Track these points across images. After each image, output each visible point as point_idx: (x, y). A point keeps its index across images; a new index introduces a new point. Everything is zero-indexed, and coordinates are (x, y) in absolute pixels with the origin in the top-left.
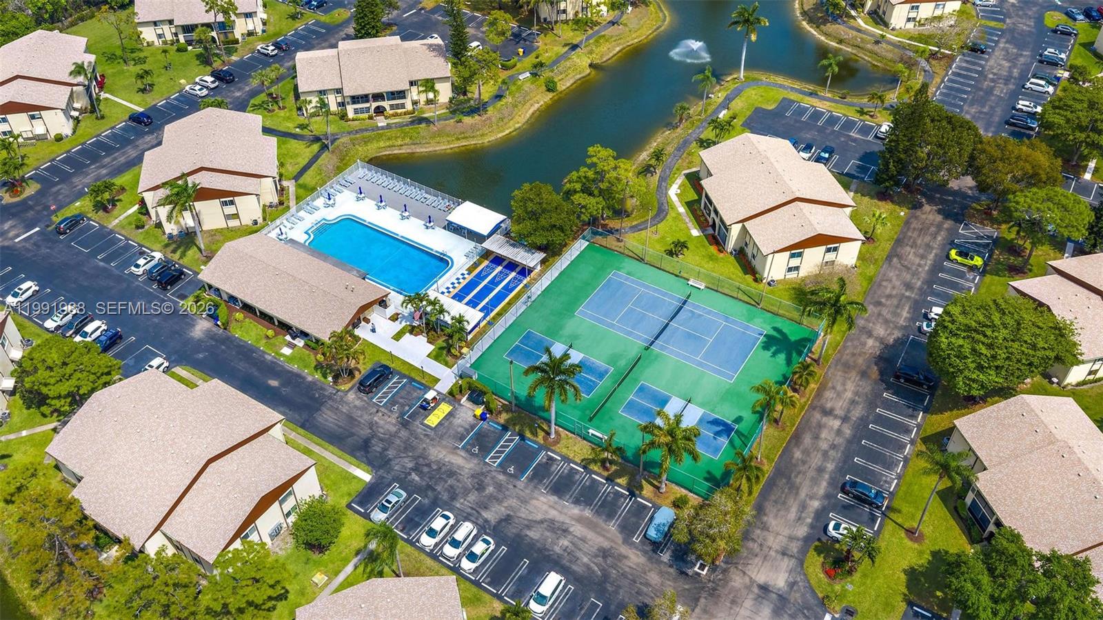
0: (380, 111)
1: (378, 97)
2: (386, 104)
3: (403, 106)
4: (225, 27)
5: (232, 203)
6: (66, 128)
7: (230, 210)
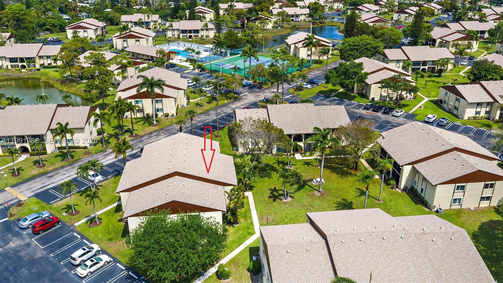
0: (190, 36)
1: (190, 31)
3: (198, 36)
4: (147, 23)
7: (138, 42)
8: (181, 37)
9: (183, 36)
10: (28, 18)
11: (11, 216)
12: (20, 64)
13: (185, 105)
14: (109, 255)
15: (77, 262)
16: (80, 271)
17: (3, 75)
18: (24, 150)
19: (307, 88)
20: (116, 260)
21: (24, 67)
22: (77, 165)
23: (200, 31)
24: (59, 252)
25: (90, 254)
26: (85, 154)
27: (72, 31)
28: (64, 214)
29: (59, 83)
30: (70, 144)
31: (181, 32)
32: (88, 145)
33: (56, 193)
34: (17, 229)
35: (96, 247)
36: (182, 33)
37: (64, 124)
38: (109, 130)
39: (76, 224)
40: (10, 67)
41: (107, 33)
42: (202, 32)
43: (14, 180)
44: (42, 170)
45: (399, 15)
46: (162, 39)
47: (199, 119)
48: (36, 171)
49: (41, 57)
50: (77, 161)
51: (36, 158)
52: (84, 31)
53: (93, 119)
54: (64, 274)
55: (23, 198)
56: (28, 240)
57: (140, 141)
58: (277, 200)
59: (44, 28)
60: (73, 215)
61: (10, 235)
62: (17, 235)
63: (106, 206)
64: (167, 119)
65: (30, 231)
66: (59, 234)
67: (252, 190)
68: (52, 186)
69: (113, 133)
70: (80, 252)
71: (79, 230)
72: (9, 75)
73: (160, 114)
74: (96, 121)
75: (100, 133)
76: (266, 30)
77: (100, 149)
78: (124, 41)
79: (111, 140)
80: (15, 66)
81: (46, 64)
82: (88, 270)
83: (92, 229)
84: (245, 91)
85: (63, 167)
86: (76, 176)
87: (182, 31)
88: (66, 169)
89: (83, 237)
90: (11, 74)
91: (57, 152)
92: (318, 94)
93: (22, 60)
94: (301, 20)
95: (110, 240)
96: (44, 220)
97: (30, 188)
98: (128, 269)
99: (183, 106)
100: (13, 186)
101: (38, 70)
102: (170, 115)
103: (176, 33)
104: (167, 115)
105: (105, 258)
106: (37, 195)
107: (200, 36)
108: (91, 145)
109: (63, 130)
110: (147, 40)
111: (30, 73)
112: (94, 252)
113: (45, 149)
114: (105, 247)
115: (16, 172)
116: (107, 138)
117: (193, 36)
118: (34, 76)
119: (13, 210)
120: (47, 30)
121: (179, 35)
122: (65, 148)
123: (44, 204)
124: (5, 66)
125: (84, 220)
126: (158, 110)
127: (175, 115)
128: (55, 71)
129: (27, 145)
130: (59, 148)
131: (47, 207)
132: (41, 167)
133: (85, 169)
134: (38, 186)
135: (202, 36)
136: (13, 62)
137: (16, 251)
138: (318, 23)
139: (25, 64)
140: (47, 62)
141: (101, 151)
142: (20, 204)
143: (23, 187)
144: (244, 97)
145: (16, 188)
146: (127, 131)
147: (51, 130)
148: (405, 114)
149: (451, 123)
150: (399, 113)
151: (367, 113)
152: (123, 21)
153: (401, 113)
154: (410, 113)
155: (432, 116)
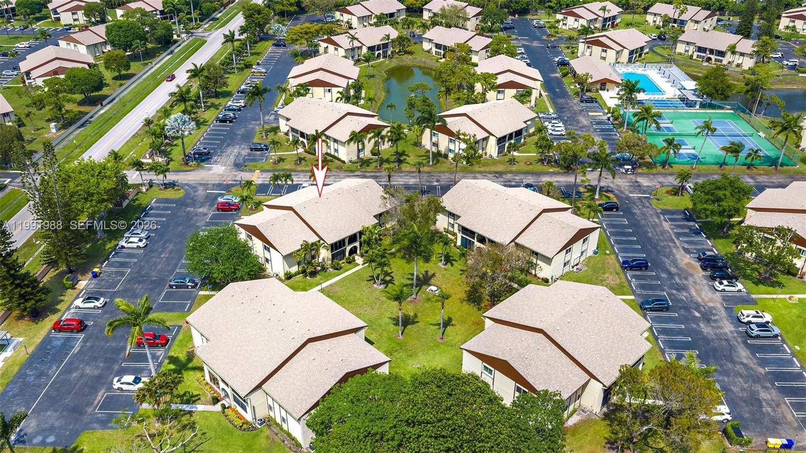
0: (708, 60)
1: (711, 51)
2: (713, 57)
4: (682, 22)
5: (606, 51)
7: (604, 55)
8: (695, 57)
9: (698, 56)
13: (495, 155)
23: (727, 55)
31: (697, 49)
32: (348, 161)
33: (271, 189)
36: (698, 51)
38: (386, 155)
41: (614, 27)
43: (269, 167)
44: (294, 167)
48: (289, 166)
52: (576, 20)
64: (451, 164)
69: (387, 157)
73: (451, 156)
77: (353, 168)
78: (588, 47)
80: (438, 53)
87: (699, 48)
92: (686, 209)
93: (445, 48)
99: (491, 156)
100: (262, 171)
103: (692, 49)
107: (723, 62)
108: (350, 162)
110: (617, 52)
115: (278, 161)
117: (713, 60)
121: (693, 53)
122: (330, 155)
129: (305, 142)
135: (729, 63)
136: (437, 48)
143: (265, 175)
148: (738, 294)
149: (777, 342)
150: (722, 287)
151: (688, 264)
152: (651, 13)
153: (727, 289)
154: (754, 296)
155: (753, 312)
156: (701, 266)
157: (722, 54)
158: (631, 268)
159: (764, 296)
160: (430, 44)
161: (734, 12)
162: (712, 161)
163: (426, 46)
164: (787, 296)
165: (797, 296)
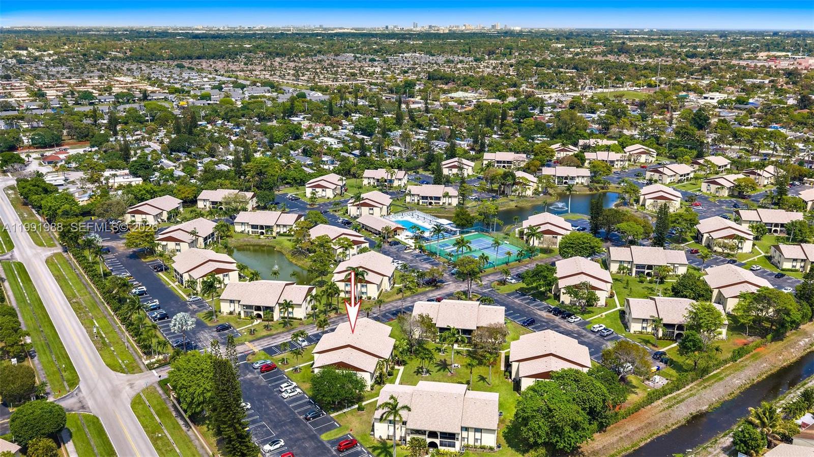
0: (430, 203)
1: (431, 198)
2: (433, 201)
3: (439, 203)
4: (391, 181)
5: (372, 209)
6: (332, 196)
7: (371, 212)
8: (421, 203)
9: (423, 202)
10: (270, 171)
11: (248, 360)
12: (260, 231)
13: (389, 289)
14: (302, 390)
15: (283, 390)
16: (285, 395)
17: (245, 241)
18: (259, 316)
19: (511, 283)
20: (304, 393)
21: (262, 233)
22: (292, 332)
23: (442, 199)
24: (273, 384)
25: (291, 387)
26: (300, 324)
27: (311, 189)
28: (280, 364)
29: (290, 254)
30: (291, 316)
32: (303, 318)
33: (276, 350)
34: (251, 368)
35: (295, 384)
36: (422, 199)
37: (288, 302)
38: (321, 307)
39: (286, 371)
40: (250, 233)
41: (346, 190)
42: (444, 199)
43: (251, 337)
44: (269, 333)
45: (709, 185)
46: (400, 204)
47: (395, 305)
48: (265, 333)
49: (278, 226)
50: (293, 329)
51: (266, 323)
52: (323, 190)
53: (309, 298)
54: (276, 395)
55: (256, 350)
56: (257, 375)
57: (342, 319)
58: (419, 375)
59: (284, 182)
60: (285, 365)
61: (247, 371)
62: (252, 372)
63: (306, 362)
64: (369, 302)
65: (259, 370)
66: (275, 374)
67: (404, 365)
68: (274, 345)
69: (323, 309)
70: (286, 384)
71: (287, 374)
72: (249, 241)
73: (364, 297)
74: (311, 300)
75: (314, 308)
76: (525, 196)
77: (311, 321)
78: (358, 208)
79: (320, 315)
80: (255, 232)
81: (282, 232)
82: (288, 395)
83: (294, 375)
84: (451, 280)
85: (283, 332)
86: (291, 340)
87: (422, 197)
88: (285, 334)
89: (288, 378)
90: (251, 239)
91: (281, 320)
92: (516, 290)
93: (262, 227)
94: (577, 183)
95: (304, 382)
96: (267, 365)
97: (261, 345)
98: (309, 398)
99: (386, 290)
100: (250, 342)
101: (275, 238)
102: (372, 298)
103: (416, 198)
104: (370, 298)
105: (298, 390)
106: (264, 350)
107: (441, 204)
108: (305, 318)
109: (287, 305)
110: (381, 209)
111: (267, 240)
112: (293, 386)
113: (273, 317)
114: (300, 385)
115: (252, 332)
116: (317, 314)
117: (434, 203)
118: (270, 244)
119: (250, 357)
120: (287, 183)
121: (419, 201)
122: (286, 318)
123: (269, 356)
124: (246, 231)
125: (291, 369)
126: (363, 293)
127: (376, 298)
128: (288, 240)
129: (261, 313)
130: (282, 318)
131: (270, 358)
132: (269, 330)
133: (296, 336)
134: (265, 343)
135: (444, 203)
136: (254, 228)
137: (250, 380)
138: (599, 188)
139: (264, 231)
140: (282, 230)
141: (312, 323)
142: (254, 354)
143: (256, 343)
144: (446, 286)
145: (252, 343)
146: (334, 309)
147: (279, 304)
148: (581, 321)
149: (614, 335)
150: (573, 320)
151: (547, 315)
152: (366, 178)
153: (576, 320)
154: (587, 320)
155: (598, 326)
156: (554, 314)
157: (438, 198)
158: (529, 325)
159: (591, 319)
160: (243, 227)
161: (407, 168)
162: (500, 263)
163: (238, 228)
164: (600, 315)
165: (604, 314)
